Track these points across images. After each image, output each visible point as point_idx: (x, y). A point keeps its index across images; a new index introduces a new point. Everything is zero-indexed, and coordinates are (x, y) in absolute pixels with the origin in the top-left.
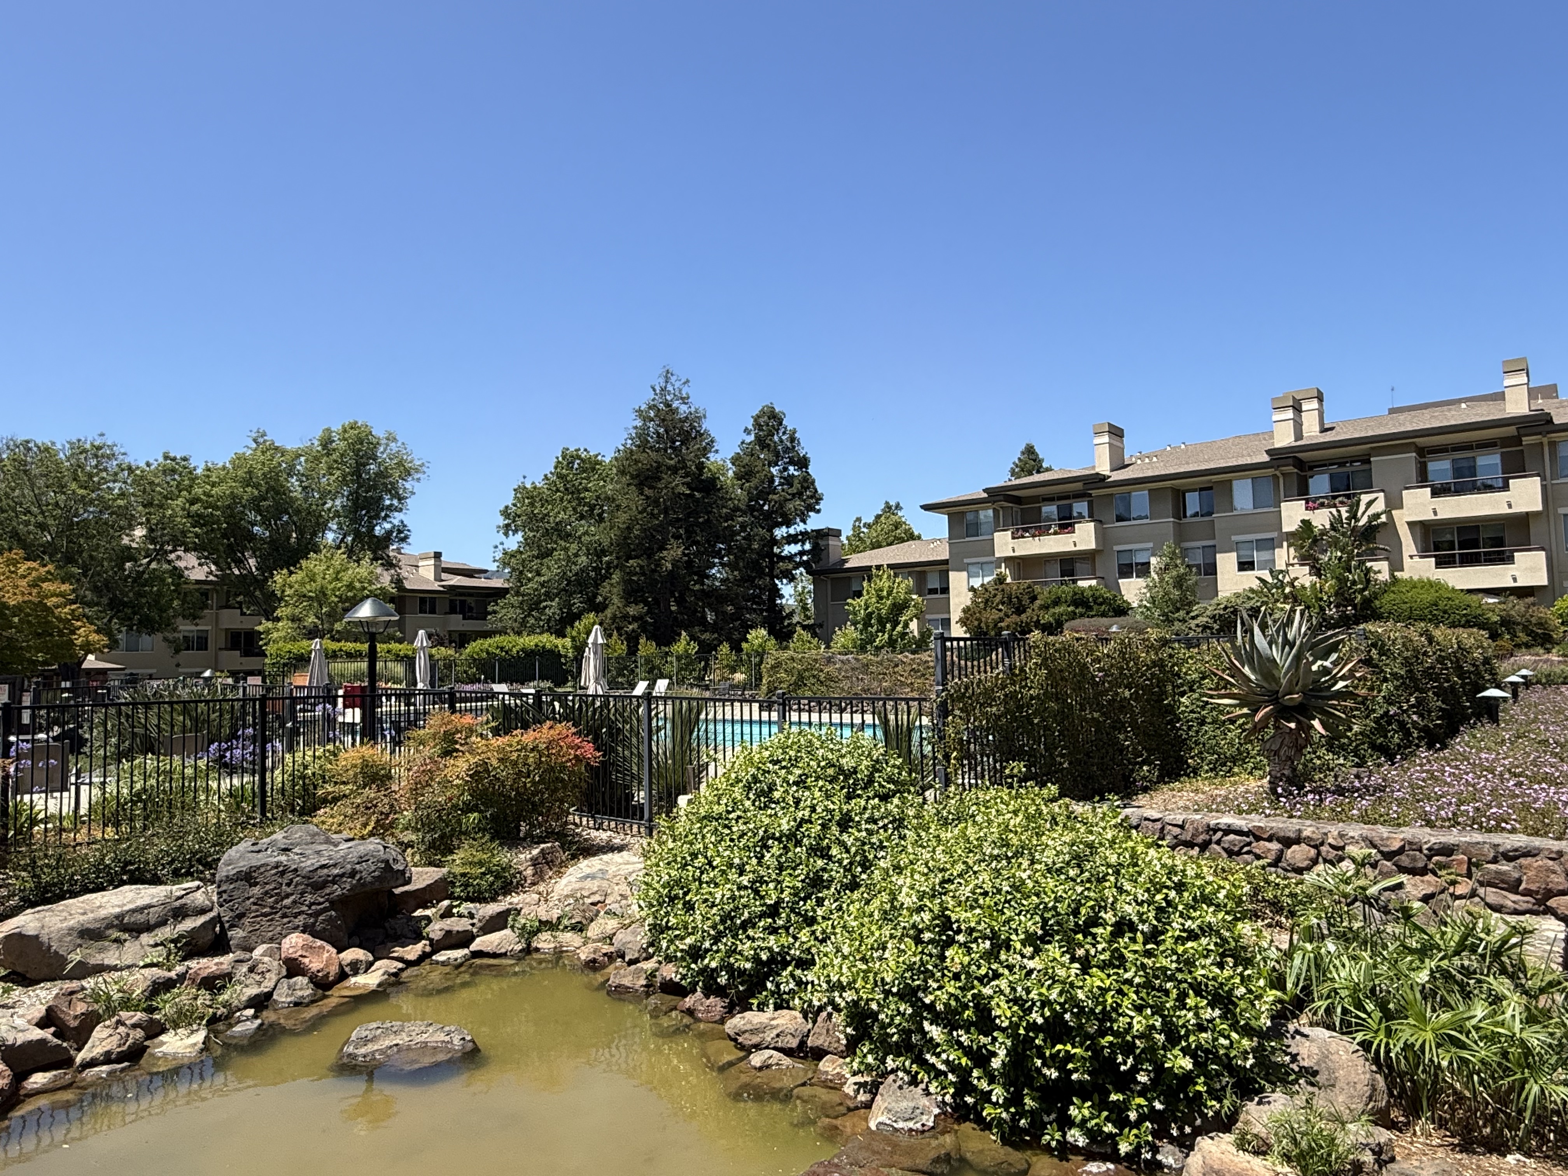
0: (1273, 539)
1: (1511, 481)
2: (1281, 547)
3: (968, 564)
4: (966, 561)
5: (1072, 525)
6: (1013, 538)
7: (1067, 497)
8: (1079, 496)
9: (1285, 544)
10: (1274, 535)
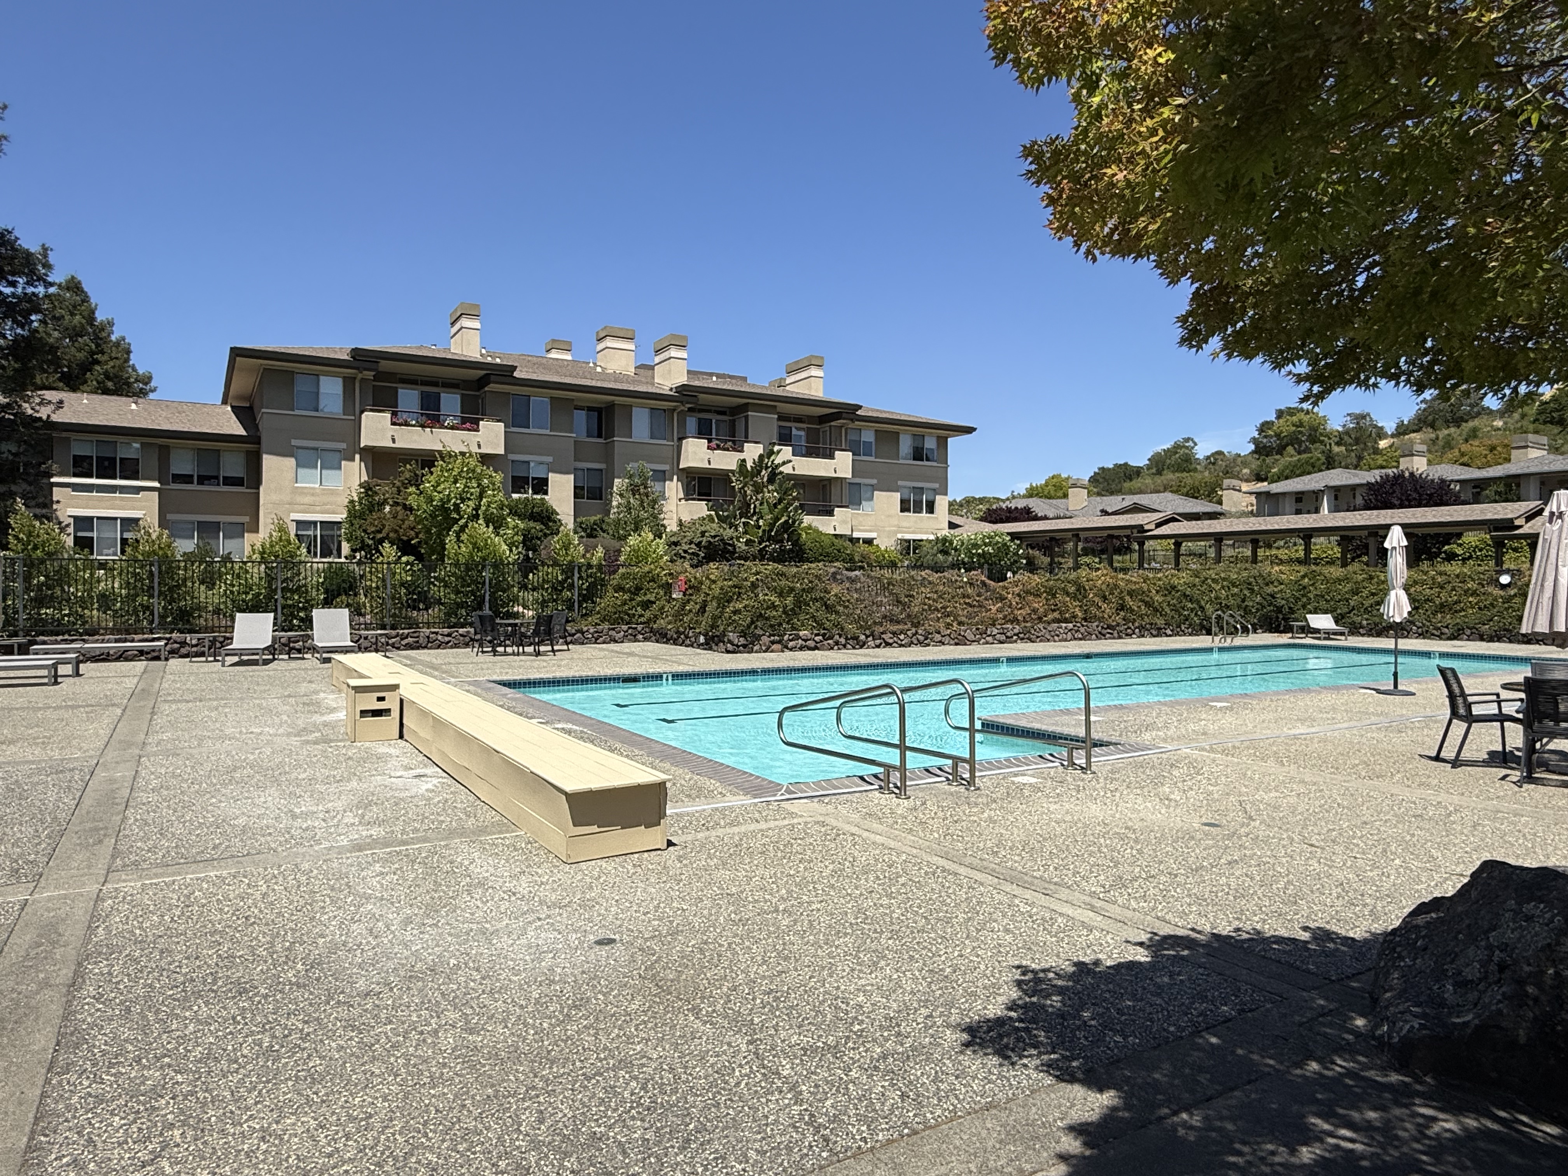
0: (664, 472)
1: (837, 453)
2: (672, 480)
3: (298, 448)
4: (294, 442)
5: (476, 422)
6: (393, 424)
7: (435, 384)
8: (451, 385)
9: (675, 477)
10: (666, 467)
